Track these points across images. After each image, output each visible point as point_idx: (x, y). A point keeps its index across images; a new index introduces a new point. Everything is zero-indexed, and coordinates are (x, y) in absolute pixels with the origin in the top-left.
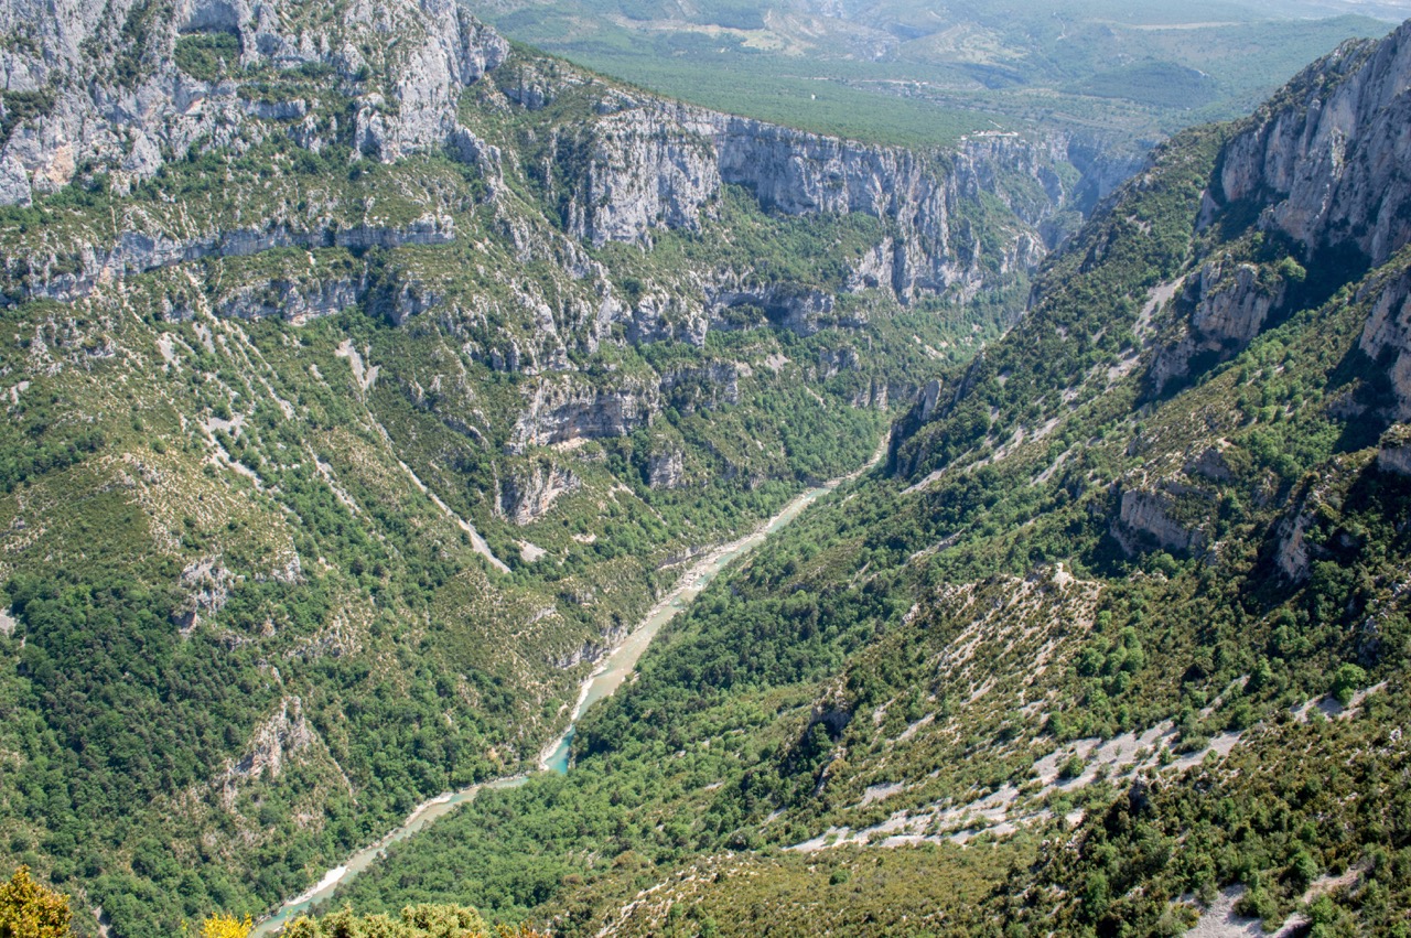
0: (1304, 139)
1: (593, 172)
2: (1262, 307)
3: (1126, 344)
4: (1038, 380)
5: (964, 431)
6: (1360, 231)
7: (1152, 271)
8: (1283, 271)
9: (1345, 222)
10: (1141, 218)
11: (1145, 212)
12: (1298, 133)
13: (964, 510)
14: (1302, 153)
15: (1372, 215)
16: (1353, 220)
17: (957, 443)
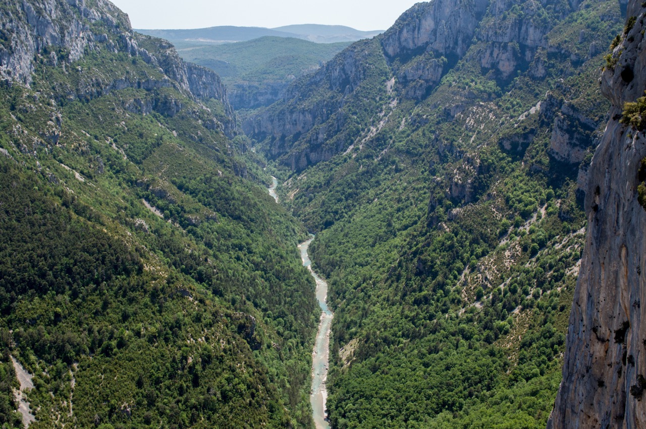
0: (416, 32)
1: (175, 69)
2: (440, 70)
3: (390, 98)
4: (368, 114)
5: (353, 132)
6: (454, 48)
7: (384, 78)
8: (442, 60)
9: (449, 46)
10: (370, 64)
11: (371, 62)
12: (414, 31)
13: (385, 141)
14: (416, 36)
15: (456, 43)
16: (451, 46)
17: (353, 136)
